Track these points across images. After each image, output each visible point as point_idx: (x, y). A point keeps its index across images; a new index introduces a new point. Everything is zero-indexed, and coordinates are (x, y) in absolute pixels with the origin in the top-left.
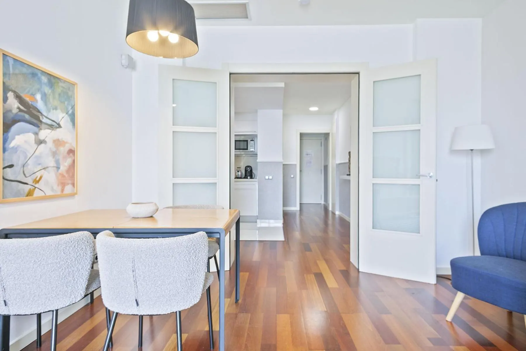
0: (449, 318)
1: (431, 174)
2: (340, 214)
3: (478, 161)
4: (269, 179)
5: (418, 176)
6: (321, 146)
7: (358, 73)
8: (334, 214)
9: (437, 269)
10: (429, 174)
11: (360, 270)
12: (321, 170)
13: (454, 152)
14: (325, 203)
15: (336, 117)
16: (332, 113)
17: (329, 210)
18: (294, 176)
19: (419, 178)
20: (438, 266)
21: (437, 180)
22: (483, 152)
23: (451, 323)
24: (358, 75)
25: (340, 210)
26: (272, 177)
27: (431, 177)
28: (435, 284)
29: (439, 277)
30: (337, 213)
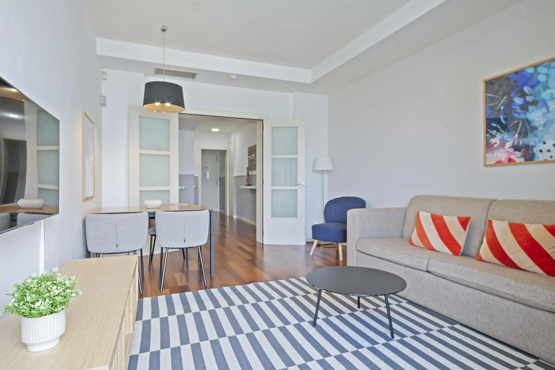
0: (311, 254)
1: (303, 184)
2: (237, 217)
3: (326, 176)
4: (182, 189)
5: (297, 185)
6: (217, 160)
7: (262, 120)
8: (231, 218)
9: (306, 239)
10: (302, 183)
11: (264, 243)
12: (217, 182)
13: (314, 171)
14: (221, 211)
15: (233, 138)
16: (230, 134)
17: (227, 216)
18: (196, 187)
19: (297, 186)
20: (307, 237)
21: (306, 187)
22: (329, 171)
23: (312, 256)
24: (262, 121)
25: (237, 214)
26: (185, 188)
27: (303, 185)
28: (305, 245)
29: (307, 243)
30: (235, 217)
